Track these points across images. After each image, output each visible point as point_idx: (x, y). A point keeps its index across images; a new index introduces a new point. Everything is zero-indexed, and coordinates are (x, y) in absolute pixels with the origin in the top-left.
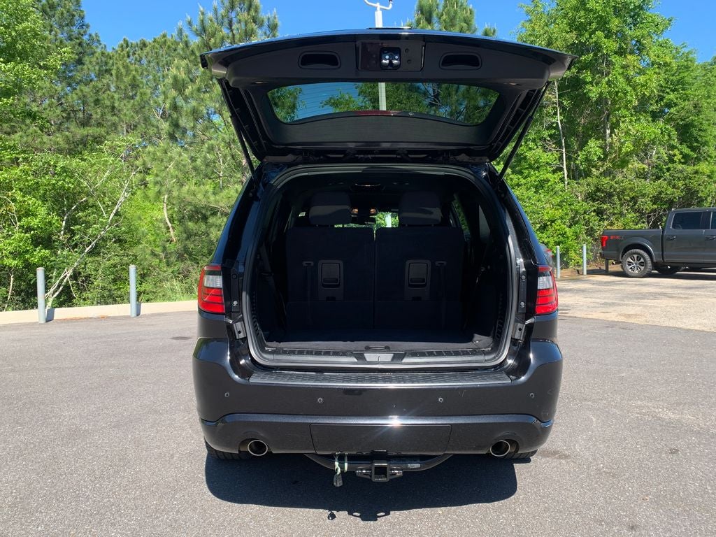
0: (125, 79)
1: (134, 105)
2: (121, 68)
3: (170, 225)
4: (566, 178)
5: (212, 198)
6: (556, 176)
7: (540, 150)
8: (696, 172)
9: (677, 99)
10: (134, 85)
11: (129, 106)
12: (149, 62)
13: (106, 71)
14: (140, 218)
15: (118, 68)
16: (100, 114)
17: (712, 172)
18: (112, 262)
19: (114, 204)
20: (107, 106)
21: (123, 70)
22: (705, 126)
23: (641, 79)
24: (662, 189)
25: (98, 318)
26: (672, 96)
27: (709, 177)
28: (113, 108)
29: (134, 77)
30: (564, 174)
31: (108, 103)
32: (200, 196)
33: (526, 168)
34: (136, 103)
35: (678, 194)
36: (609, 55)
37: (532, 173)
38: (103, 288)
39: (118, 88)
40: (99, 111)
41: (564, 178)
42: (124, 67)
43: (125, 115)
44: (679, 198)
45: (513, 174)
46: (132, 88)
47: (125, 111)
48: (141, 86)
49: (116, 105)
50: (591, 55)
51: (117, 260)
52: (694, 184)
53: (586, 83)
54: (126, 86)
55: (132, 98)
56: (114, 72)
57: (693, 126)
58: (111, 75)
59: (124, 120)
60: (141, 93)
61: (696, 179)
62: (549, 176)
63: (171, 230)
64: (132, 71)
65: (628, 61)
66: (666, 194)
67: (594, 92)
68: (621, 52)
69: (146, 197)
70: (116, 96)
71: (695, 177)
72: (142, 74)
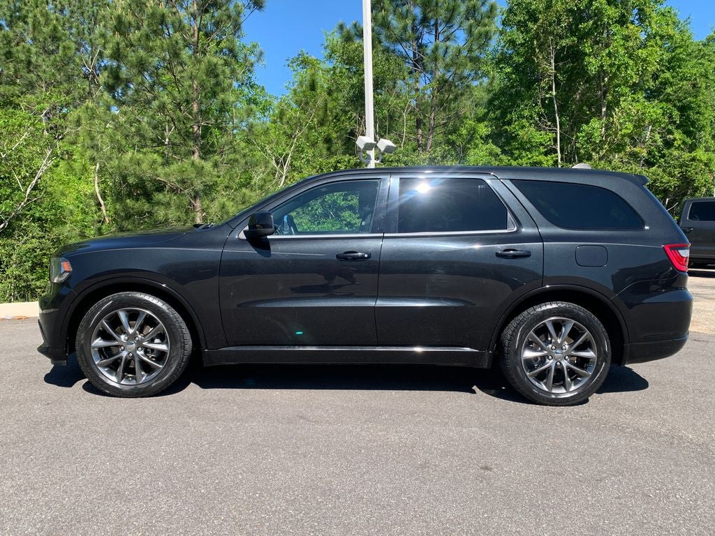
0: (45, 30)
1: (55, 60)
2: (39, 16)
3: (102, 202)
4: (559, 161)
5: (160, 170)
6: (549, 157)
7: (532, 129)
8: (693, 159)
9: (673, 77)
10: (55, 38)
11: (49, 63)
12: (72, 12)
13: (19, 18)
14: (63, 194)
15: (35, 16)
16: (12, 69)
17: (710, 160)
18: (29, 246)
19: (33, 175)
20: (22, 61)
21: (42, 20)
22: (702, 110)
23: (642, 53)
24: (658, 177)
25: (13, 319)
26: (668, 75)
27: (706, 165)
28: (29, 63)
29: (55, 28)
30: (557, 157)
31: (23, 57)
32: (145, 166)
33: (517, 149)
34: (58, 59)
35: (674, 182)
36: (610, 25)
37: (524, 154)
38: (18, 278)
39: (34, 39)
40: (11, 65)
41: (557, 160)
42: (42, 15)
43: (44, 72)
44: (675, 187)
45: (502, 154)
46: (53, 40)
47: (44, 67)
48: (64, 38)
49: (33, 60)
50: (591, 22)
51: (35, 242)
52: (691, 172)
53: (586, 54)
54: (45, 39)
55: (52, 52)
56: (30, 20)
57: (691, 108)
58: (26, 23)
59: (43, 78)
60: (64, 47)
61: (693, 167)
62: (542, 158)
63: (103, 208)
64: (52, 20)
65: (630, 31)
66: (661, 182)
67: (592, 65)
68: (622, 21)
69: (71, 169)
70: (34, 50)
71: (692, 164)
72: (64, 24)
